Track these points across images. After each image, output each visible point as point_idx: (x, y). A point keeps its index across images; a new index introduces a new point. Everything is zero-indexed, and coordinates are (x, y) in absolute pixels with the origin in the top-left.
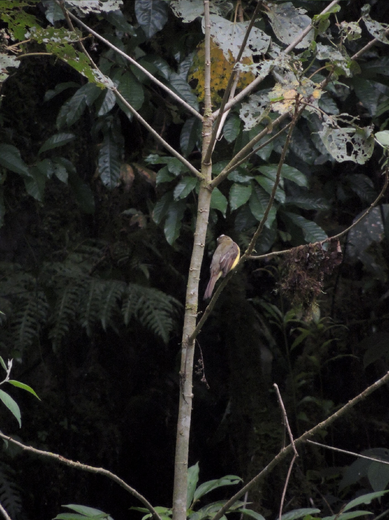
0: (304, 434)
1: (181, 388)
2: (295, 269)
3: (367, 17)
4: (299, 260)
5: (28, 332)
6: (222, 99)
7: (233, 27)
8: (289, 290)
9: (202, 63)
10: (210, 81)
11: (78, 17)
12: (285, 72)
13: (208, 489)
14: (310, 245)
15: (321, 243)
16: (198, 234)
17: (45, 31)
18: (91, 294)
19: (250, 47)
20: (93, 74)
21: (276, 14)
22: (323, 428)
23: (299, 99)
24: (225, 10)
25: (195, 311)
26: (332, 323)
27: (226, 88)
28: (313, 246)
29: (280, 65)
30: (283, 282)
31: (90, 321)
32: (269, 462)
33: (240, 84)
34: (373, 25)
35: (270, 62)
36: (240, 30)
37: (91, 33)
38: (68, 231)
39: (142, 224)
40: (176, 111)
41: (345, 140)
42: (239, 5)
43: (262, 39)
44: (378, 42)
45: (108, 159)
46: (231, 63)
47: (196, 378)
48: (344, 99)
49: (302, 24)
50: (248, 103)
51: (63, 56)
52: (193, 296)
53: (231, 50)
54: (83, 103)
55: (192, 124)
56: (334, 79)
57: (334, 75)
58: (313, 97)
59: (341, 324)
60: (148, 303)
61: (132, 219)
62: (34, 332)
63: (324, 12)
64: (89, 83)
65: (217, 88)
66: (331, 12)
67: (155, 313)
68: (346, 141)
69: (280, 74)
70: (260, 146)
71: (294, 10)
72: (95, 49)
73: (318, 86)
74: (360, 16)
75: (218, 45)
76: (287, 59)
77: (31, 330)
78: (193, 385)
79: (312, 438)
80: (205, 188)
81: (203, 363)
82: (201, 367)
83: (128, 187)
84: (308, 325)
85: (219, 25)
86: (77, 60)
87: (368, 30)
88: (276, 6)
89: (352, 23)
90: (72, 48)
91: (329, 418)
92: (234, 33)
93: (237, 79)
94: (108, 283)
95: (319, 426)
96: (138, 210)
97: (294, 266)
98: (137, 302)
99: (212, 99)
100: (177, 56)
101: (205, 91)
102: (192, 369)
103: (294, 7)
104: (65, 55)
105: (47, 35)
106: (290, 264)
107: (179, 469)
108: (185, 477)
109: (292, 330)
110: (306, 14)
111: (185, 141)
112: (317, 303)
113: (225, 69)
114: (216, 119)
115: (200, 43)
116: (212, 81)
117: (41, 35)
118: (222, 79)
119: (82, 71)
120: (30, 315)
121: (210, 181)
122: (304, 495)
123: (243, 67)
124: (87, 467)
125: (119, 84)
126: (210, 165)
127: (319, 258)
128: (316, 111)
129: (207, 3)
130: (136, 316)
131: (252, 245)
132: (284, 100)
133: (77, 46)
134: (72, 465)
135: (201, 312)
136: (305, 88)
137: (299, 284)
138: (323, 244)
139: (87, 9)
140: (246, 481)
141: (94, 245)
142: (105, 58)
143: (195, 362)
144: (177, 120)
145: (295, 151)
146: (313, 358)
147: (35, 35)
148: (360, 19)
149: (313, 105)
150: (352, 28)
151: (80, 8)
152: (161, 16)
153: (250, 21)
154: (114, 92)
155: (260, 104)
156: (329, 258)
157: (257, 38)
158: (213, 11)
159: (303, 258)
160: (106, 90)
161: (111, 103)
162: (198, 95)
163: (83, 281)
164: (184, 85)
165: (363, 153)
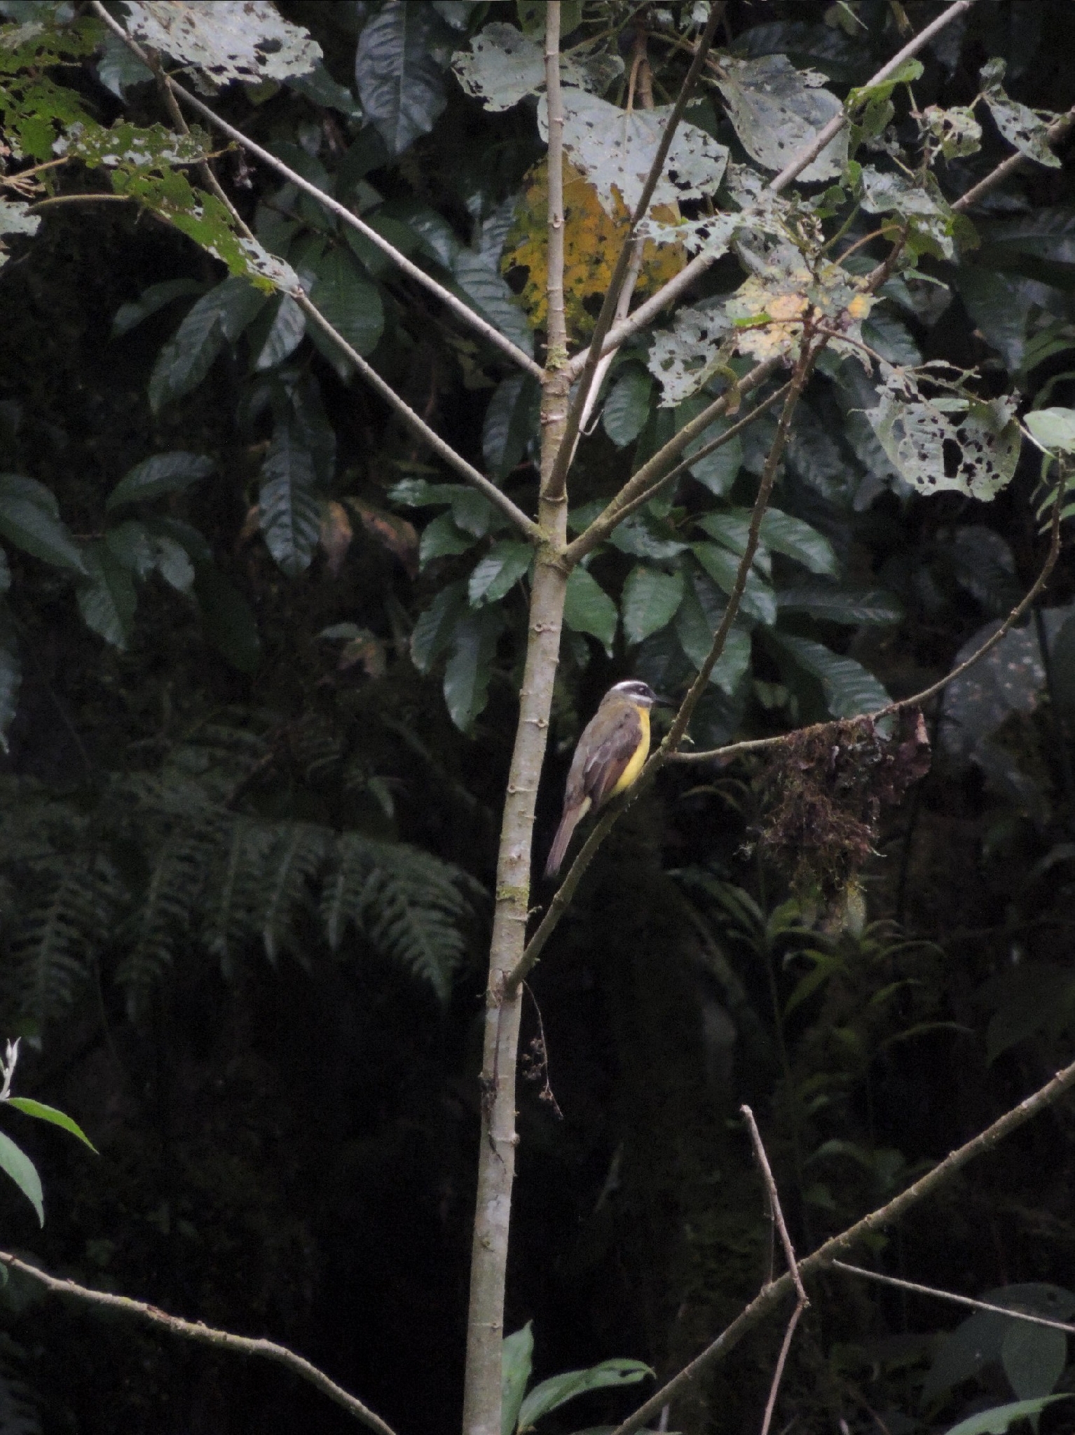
0: (826, 1245)
1: (483, 1120)
2: (800, 790)
3: (997, 93)
4: (812, 765)
5: (61, 967)
6: (595, 322)
7: (624, 123)
8: (785, 847)
9: (541, 224)
10: (562, 273)
11: (198, 96)
12: (770, 244)
13: (558, 1397)
14: (842, 723)
15: (873, 717)
16: (531, 692)
17: (109, 136)
18: (233, 860)
19: (673, 176)
20: (241, 252)
21: (742, 88)
22: (879, 1229)
23: (814, 320)
24: (602, 74)
25: (522, 905)
26: (899, 936)
27: (607, 289)
28: (849, 726)
29: (761, 225)
30: (767, 824)
31: (230, 937)
32: (729, 1323)
33: (645, 279)
34: (1013, 114)
35: (734, 219)
36: (644, 130)
37: (232, 138)
38: (170, 685)
39: (375, 666)
40: (473, 356)
41: (938, 433)
42: (642, 63)
43: (706, 155)
44: (1027, 162)
45: (285, 490)
46: (618, 224)
47: (525, 1092)
48: (932, 321)
49: (815, 114)
50: (672, 330)
51: (157, 203)
52: (516, 863)
53: (620, 187)
54: (215, 333)
55: (517, 391)
56: (907, 263)
57: (907, 252)
58: (850, 314)
59: (924, 938)
60: (392, 888)
61: (345, 653)
62: (74, 964)
63: (875, 81)
64: (230, 277)
65: (580, 291)
66: (896, 80)
67: (413, 915)
68: (942, 435)
69: (757, 250)
70: (700, 448)
71: (792, 76)
72: (249, 183)
73: (863, 282)
74: (978, 91)
75: (582, 172)
76: (780, 210)
77: (67, 961)
78: (517, 1109)
79: (845, 1255)
80: (549, 566)
81: (544, 1050)
82: (539, 1059)
83: (334, 563)
84: (832, 942)
85: (585, 116)
86: (199, 214)
87: (1000, 129)
88: (743, 64)
89: (955, 109)
90: (185, 181)
91: (896, 1200)
92: (627, 137)
93: (636, 265)
94: (281, 830)
95: (866, 1222)
96: (361, 627)
97: (798, 782)
98: (363, 885)
99: (567, 320)
100: (475, 203)
101: (549, 300)
102: (514, 1066)
103: (791, 68)
104: (165, 201)
105: (113, 146)
106: (785, 777)
107: (479, 1340)
108: (496, 1365)
109: (788, 957)
110: (826, 86)
111: (496, 440)
112: (862, 884)
113: (602, 239)
114: (578, 377)
115: (533, 165)
116: (566, 270)
117: (98, 145)
118: (596, 266)
119: (210, 244)
120: (61, 918)
121: (564, 547)
122: (824, 1412)
123: (659, 232)
124: (225, 1336)
125: (315, 283)
126: (563, 502)
127: (868, 760)
128: (854, 350)
129: (553, 56)
130: (359, 923)
131: (681, 722)
132: (770, 322)
133: (195, 175)
134: (185, 1333)
135: (540, 907)
136: (828, 290)
137: (812, 832)
138: (877, 720)
139: (225, 73)
140: (665, 1376)
141: (244, 723)
142: (274, 208)
143: (524, 1046)
144: (474, 378)
145: (801, 468)
146: (848, 1035)
147: (81, 147)
148: (978, 98)
149: (848, 335)
150: (954, 122)
151: (205, 69)
152: (429, 95)
153: (673, 107)
154: (299, 301)
155: (704, 335)
156: (893, 758)
157: (692, 152)
158: (567, 79)
159: (821, 761)
160: (278, 296)
161: (294, 333)
162: (529, 311)
163: (209, 823)
164: (491, 283)
165: (989, 469)
